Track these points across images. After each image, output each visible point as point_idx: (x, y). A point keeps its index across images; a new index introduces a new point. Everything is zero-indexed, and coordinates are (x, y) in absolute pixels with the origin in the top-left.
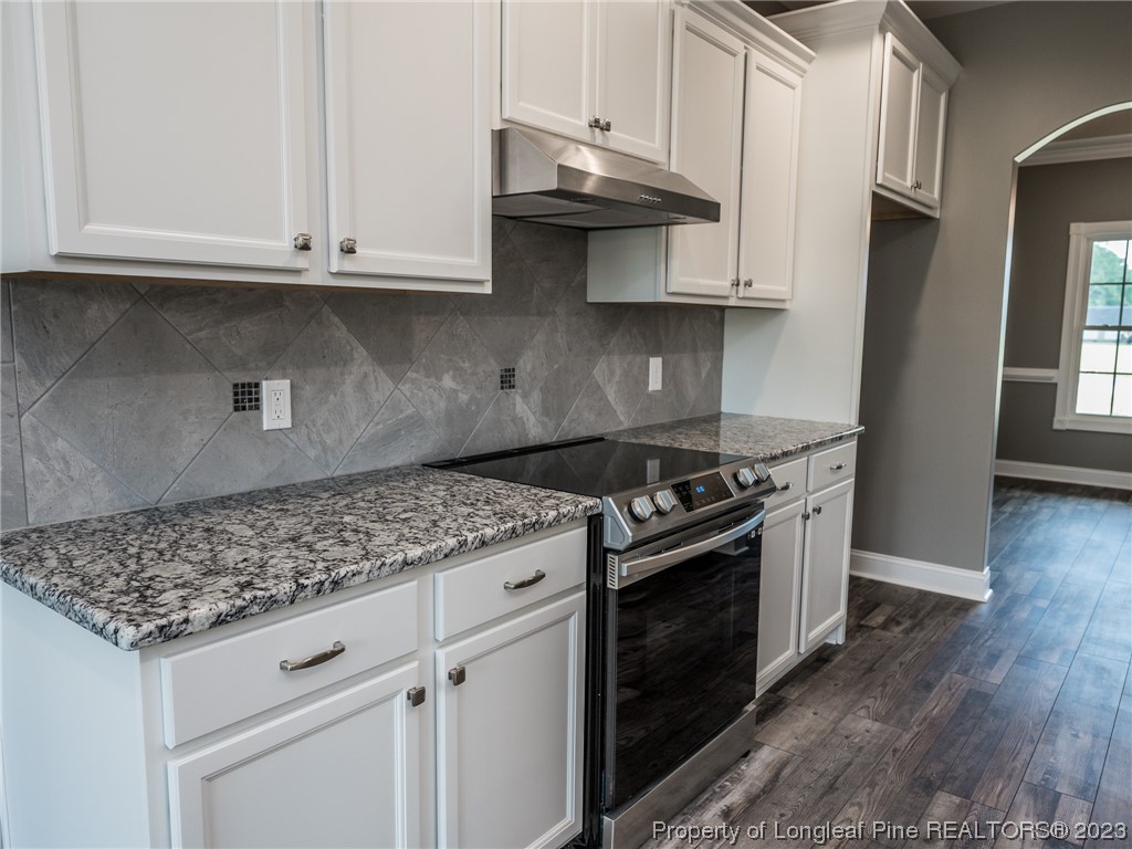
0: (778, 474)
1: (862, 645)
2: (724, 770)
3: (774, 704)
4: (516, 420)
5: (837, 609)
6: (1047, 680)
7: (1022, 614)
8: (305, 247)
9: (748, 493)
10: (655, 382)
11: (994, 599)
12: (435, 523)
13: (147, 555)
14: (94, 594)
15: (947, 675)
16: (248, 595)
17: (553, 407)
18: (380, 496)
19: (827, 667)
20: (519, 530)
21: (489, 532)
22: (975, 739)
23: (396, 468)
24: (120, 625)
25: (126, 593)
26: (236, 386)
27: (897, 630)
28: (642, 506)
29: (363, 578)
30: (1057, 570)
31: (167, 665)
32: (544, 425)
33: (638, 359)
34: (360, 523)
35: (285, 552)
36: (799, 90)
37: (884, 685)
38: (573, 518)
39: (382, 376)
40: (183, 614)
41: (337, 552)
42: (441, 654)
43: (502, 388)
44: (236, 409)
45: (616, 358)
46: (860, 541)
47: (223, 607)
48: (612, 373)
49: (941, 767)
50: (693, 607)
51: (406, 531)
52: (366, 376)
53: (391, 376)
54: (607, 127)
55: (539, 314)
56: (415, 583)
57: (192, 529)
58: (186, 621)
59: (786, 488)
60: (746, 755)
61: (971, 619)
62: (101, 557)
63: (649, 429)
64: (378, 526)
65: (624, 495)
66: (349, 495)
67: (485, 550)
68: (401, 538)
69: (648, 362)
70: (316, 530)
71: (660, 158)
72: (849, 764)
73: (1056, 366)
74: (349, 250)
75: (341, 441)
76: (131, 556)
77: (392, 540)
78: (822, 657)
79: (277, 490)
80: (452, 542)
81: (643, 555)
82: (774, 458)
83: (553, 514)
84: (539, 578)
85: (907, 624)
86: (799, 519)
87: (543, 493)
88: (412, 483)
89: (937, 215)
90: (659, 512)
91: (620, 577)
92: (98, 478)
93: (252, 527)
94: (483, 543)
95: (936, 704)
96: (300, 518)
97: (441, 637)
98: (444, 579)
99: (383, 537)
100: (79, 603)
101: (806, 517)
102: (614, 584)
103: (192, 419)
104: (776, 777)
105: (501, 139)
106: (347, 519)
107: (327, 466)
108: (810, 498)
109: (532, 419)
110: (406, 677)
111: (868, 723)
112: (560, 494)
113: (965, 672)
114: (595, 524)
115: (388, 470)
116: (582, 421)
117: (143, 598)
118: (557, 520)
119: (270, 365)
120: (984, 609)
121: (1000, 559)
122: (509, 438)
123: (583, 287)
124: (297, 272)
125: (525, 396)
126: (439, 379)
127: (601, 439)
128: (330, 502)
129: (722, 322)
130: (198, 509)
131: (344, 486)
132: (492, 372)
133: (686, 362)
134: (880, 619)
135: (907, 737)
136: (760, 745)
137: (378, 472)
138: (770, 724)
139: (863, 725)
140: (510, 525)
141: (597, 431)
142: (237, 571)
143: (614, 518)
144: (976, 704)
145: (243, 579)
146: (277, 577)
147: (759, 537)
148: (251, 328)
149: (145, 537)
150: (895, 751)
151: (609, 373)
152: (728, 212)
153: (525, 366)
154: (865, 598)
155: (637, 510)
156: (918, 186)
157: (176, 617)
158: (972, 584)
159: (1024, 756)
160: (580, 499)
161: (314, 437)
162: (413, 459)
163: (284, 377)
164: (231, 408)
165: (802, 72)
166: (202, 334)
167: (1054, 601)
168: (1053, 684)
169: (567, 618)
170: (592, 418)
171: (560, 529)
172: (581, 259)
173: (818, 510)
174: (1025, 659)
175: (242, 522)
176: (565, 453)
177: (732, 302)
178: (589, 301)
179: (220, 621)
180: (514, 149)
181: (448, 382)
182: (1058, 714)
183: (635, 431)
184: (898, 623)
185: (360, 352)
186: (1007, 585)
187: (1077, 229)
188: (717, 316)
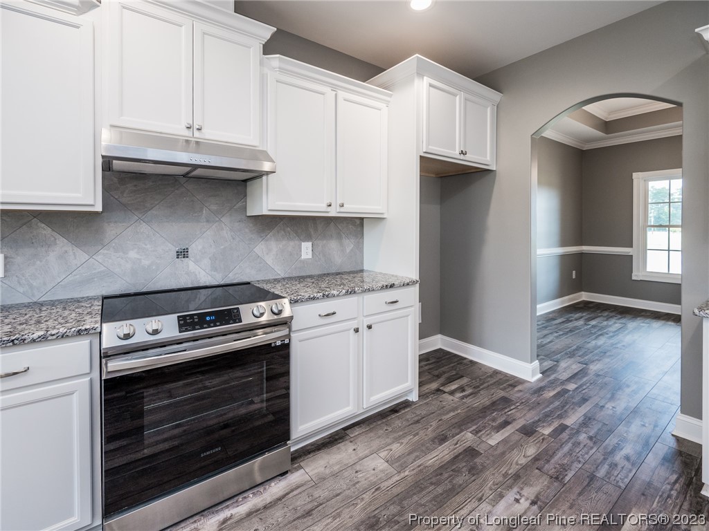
3: (337, 439)
4: (187, 273)
10: (306, 255)
17: (220, 267)
19: (394, 416)
27: (459, 395)
32: (213, 276)
36: (385, 111)
37: (416, 435)
43: (178, 258)
48: (270, 250)
52: (66, 252)
53: (87, 252)
54: (201, 128)
60: (283, 474)
69: (300, 248)
73: (631, 246)
75: (45, 284)
85: (469, 391)
89: (493, 169)
101: (357, 330)
107: (34, 296)
109: (203, 273)
116: (246, 274)
122: (182, 282)
123: (245, 208)
125: (196, 262)
126: (126, 253)
127: (249, 283)
129: (362, 225)
132: (169, 249)
133: (333, 245)
134: (454, 386)
138: (320, 453)
151: (267, 250)
153: (197, 247)
156: (464, 153)
165: (385, 101)
170: (253, 272)
173: (370, 327)
176: (231, 289)
178: (249, 215)
181: (133, 255)
184: (463, 391)
187: (636, 176)
188: (358, 222)
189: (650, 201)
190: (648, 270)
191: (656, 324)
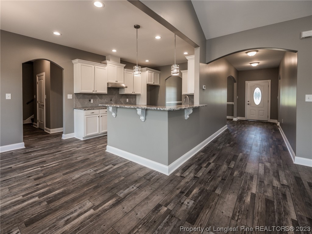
8: (93, 91)
26: (89, 100)
31: (85, 111)
33: (125, 99)
39: (100, 99)
45: (123, 99)
54: (117, 81)
55: (114, 95)
58: (86, 109)
69: (127, 99)
71: (123, 83)
74: (96, 91)
89: (159, 85)
92: (81, 105)
97: (101, 114)
98: (101, 110)
103: (86, 102)
110: (98, 115)
119: (92, 99)
133: (131, 99)
145: (89, 108)
148: (90, 96)
153: (113, 99)
156: (154, 83)
161: (95, 103)
166: (87, 97)
172: (119, 90)
177: (133, 94)
179: (88, 110)
180: (109, 84)
181: (106, 100)
185: (98, 98)
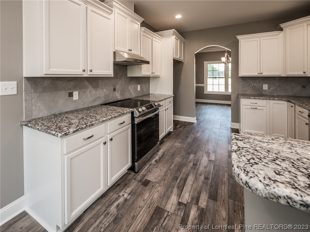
0: (161, 103)
1: (176, 131)
2: (155, 154)
3: (162, 142)
4: (116, 96)
5: (171, 125)
6: (207, 135)
7: (202, 124)
8: (84, 71)
9: (156, 107)
10: (139, 89)
11: (197, 122)
12: (106, 114)
13: (57, 122)
14: (51, 129)
15: (190, 135)
16: (78, 127)
17: (122, 94)
18: (95, 110)
19: (171, 135)
20: (121, 115)
21: (116, 115)
22: (196, 145)
23: (96, 105)
24: (58, 133)
25: (57, 128)
26: (69, 93)
27: (182, 128)
28: (140, 110)
29: (97, 123)
30: (207, 117)
32: (121, 97)
33: (136, 85)
34: (93, 115)
35: (82, 120)
36: (160, 43)
37: (180, 137)
38: (129, 112)
39: (94, 90)
40: (68, 131)
41: (91, 120)
42: (108, 136)
43: (114, 91)
44: (69, 97)
45: (132, 85)
46: (174, 114)
47: (75, 129)
48: (132, 88)
49: (191, 150)
50: (146, 127)
51: (102, 116)
52: (91, 90)
53: (95, 90)
54: (131, 50)
55: (120, 79)
56: (104, 124)
57: (63, 117)
58: (69, 132)
59: (162, 105)
60: (158, 151)
61: (194, 125)
62: (49, 123)
63: (138, 97)
64: (96, 115)
65: (137, 108)
66: (89, 110)
67: (115, 118)
68: (101, 117)
69: (138, 86)
70: (86, 116)
71: (140, 54)
72: (176, 151)
73: (204, 84)
74: (91, 71)
75: (87, 101)
76: (54, 123)
77: (100, 117)
78: (169, 134)
79: (76, 110)
80: (110, 117)
81: (140, 118)
82: (160, 101)
83: (126, 112)
84: (124, 122)
85: (183, 127)
86: (165, 111)
87: (123, 108)
88: (100, 108)
89: (183, 61)
90: (143, 111)
91: (137, 122)
92: (45, 110)
93: (74, 116)
94: (115, 117)
95: (189, 140)
96: (82, 115)
97: (108, 133)
98: (109, 123)
99: (98, 117)
100: (49, 131)
101: (166, 110)
102: (136, 123)
103: (61, 99)
104: (164, 154)
105: (115, 53)
106: (91, 114)
107: (84, 106)
108: (166, 107)
109: (119, 96)
110: (103, 140)
111: (178, 144)
112: (126, 108)
113: (193, 134)
114: (132, 113)
115: (95, 106)
116: (127, 96)
117: (60, 129)
118: (127, 113)
119: (75, 89)
120: (195, 124)
121: (197, 116)
122: (114, 99)
123: (127, 74)
124: (82, 75)
125: (117, 92)
126: (103, 90)
127: (131, 99)
128: (87, 111)
129: (149, 79)
130: (63, 114)
131: (88, 109)
132: (112, 89)
134: (179, 127)
135: (185, 146)
136: (160, 149)
137: (93, 106)
138: (162, 145)
139: (177, 144)
140: (119, 114)
141: (130, 97)
142: (75, 124)
143: (136, 112)
144: (196, 139)
145: (77, 125)
146: (82, 124)
147: (158, 114)
148: (72, 83)
149: (55, 119)
150: (183, 148)
151: (131, 88)
152: (151, 63)
154: (176, 123)
155: (139, 110)
156: (180, 57)
157: (67, 132)
158: (193, 120)
159: (204, 147)
160: (130, 109)
161: (82, 101)
162: (99, 104)
163: (77, 91)
164: (68, 96)
165: (161, 41)
166: (63, 85)
167: (207, 122)
168: (208, 135)
169: (128, 129)
170: (129, 95)
171: (127, 114)
172: (126, 70)
173: (168, 109)
174: (203, 131)
175: (72, 116)
176: (124, 101)
177: (151, 76)
178: (128, 76)
179: (74, 132)
180: (117, 55)
181: (105, 90)
182: (209, 140)
183: (136, 97)
184: (182, 127)
185: (90, 86)
186: (199, 120)
187: (205, 62)
188: (149, 78)
189: (208, 70)
190: (208, 91)
191: (213, 106)
